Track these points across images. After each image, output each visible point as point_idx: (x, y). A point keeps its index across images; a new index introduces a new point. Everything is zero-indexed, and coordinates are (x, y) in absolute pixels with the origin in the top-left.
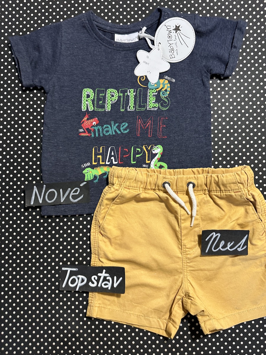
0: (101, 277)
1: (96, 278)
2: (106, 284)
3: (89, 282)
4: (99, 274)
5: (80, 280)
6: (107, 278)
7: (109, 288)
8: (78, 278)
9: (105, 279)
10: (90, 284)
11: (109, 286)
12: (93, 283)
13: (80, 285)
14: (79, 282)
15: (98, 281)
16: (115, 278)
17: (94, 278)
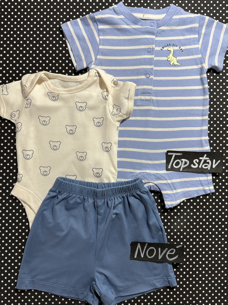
0: (202, 160)
1: (198, 161)
2: (205, 166)
3: (191, 165)
4: (201, 158)
5: (183, 163)
6: (207, 161)
7: (209, 169)
8: (182, 161)
9: (205, 162)
10: (192, 166)
11: (209, 167)
12: (195, 165)
13: (183, 166)
14: (183, 165)
15: (199, 163)
16: (214, 161)
17: (196, 161)
